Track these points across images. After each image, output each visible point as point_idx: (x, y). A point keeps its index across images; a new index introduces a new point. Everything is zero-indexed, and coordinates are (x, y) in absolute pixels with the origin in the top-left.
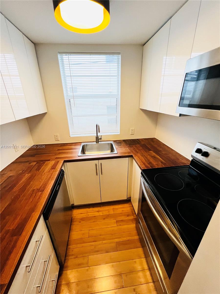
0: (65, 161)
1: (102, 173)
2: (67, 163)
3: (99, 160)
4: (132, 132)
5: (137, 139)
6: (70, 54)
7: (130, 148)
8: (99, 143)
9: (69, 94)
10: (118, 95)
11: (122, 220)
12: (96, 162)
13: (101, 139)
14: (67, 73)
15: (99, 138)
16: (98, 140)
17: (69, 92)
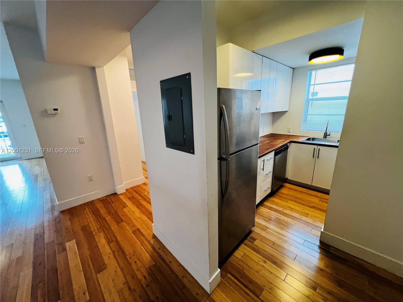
1: (319, 158)
2: (292, 143)
3: (318, 146)
6: (318, 70)
8: (327, 139)
12: (316, 147)
13: (329, 135)
14: (312, 82)
16: (326, 135)
17: (310, 97)
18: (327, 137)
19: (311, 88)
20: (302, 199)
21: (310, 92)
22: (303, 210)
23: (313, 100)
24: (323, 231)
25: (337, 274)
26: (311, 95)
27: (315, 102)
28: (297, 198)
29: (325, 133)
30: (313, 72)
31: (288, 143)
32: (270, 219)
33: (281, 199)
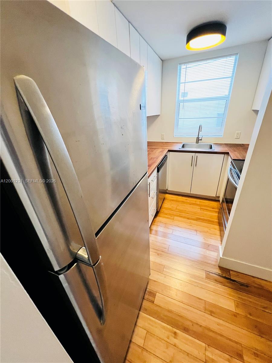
0: (169, 151)
1: (197, 166)
2: (170, 152)
3: (196, 154)
4: (238, 135)
5: (242, 144)
6: (188, 64)
7: (229, 149)
8: (199, 143)
9: (180, 99)
10: (229, 96)
11: (206, 209)
12: (194, 154)
13: (201, 140)
14: (182, 80)
15: (200, 139)
16: (198, 140)
17: (181, 98)
18: (199, 142)
19: (181, 87)
20: (185, 211)
21: (180, 92)
22: (191, 225)
23: (184, 101)
24: (222, 257)
25: (250, 314)
26: (181, 96)
27: (186, 104)
28: (181, 211)
29: (197, 137)
30: (182, 67)
31: (166, 153)
32: (163, 251)
33: (166, 216)
